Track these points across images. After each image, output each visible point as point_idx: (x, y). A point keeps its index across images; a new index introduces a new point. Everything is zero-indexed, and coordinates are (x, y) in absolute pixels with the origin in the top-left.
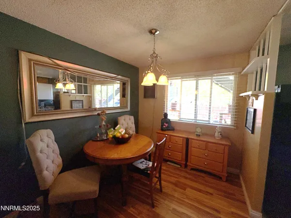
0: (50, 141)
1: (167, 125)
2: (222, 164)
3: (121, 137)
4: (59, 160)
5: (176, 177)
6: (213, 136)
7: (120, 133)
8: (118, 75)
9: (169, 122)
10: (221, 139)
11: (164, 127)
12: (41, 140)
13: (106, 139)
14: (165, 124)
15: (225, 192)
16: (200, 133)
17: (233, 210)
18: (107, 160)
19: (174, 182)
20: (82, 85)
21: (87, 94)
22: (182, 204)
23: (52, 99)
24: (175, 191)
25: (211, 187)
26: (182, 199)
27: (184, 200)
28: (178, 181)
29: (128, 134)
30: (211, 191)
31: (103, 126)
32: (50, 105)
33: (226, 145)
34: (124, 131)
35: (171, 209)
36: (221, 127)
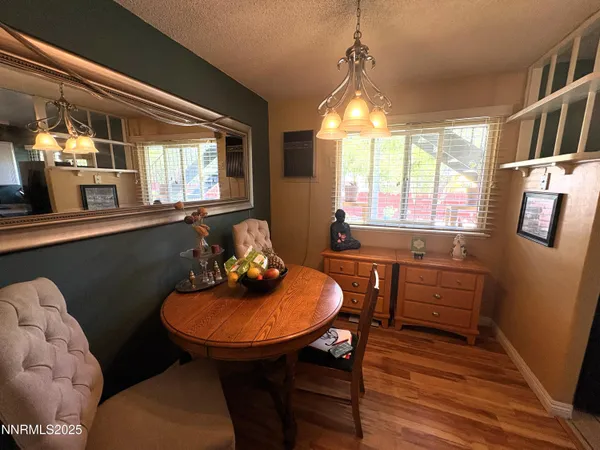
0: (54, 316)
1: (343, 237)
2: (469, 312)
3: (261, 278)
4: (91, 369)
5: (380, 351)
6: (449, 254)
7: (257, 266)
8: (226, 116)
9: (346, 229)
10: (465, 260)
11: (339, 241)
12: (23, 323)
13: (215, 285)
14: (340, 235)
15: (486, 369)
16: (421, 250)
17: (516, 406)
18: (251, 348)
19: (380, 362)
20: (108, 145)
21: (126, 169)
22: (414, 412)
23: (19, 183)
24: (390, 383)
25: (458, 363)
26: (411, 400)
27: (417, 402)
28: (385, 359)
29: (278, 268)
30: (457, 370)
31: (202, 252)
32: (16, 200)
33: (479, 273)
34: (266, 261)
35: (400, 431)
36: (465, 235)
